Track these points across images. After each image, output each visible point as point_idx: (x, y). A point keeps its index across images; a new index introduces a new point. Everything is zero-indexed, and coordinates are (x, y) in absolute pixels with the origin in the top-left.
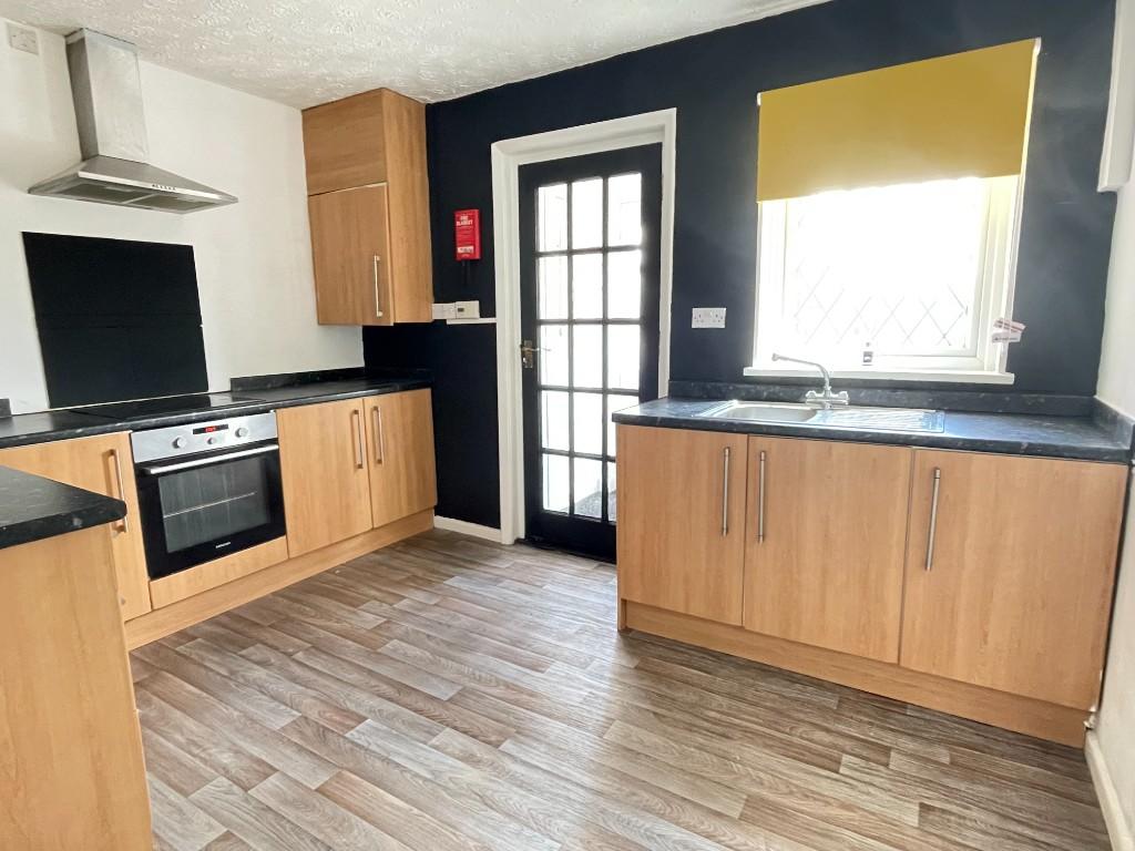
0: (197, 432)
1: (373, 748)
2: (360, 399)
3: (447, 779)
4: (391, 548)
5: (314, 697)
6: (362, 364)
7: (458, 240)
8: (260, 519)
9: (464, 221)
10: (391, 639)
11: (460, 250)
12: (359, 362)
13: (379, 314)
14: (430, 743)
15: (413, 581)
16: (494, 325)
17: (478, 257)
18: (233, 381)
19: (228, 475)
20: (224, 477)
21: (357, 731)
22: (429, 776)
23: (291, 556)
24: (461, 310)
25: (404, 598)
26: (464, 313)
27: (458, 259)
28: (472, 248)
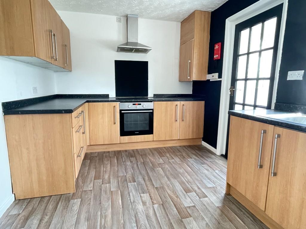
0: (133, 104)
1: (130, 189)
2: (179, 102)
3: (135, 204)
4: (184, 146)
5: (132, 173)
6: (191, 93)
7: (215, 53)
8: (147, 129)
9: (217, 47)
10: (160, 167)
11: (215, 57)
12: (191, 92)
13: (189, 78)
14: (141, 195)
15: (180, 156)
16: (221, 81)
17: (219, 58)
18: (154, 95)
19: (140, 116)
20: (139, 116)
21: (131, 184)
22: (132, 201)
23: (154, 140)
24: (213, 76)
25: (174, 159)
26: (213, 77)
27: (214, 60)
28: (218, 55)
